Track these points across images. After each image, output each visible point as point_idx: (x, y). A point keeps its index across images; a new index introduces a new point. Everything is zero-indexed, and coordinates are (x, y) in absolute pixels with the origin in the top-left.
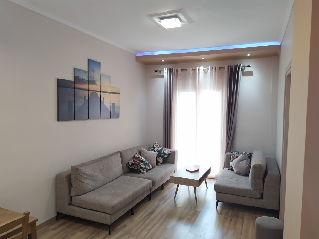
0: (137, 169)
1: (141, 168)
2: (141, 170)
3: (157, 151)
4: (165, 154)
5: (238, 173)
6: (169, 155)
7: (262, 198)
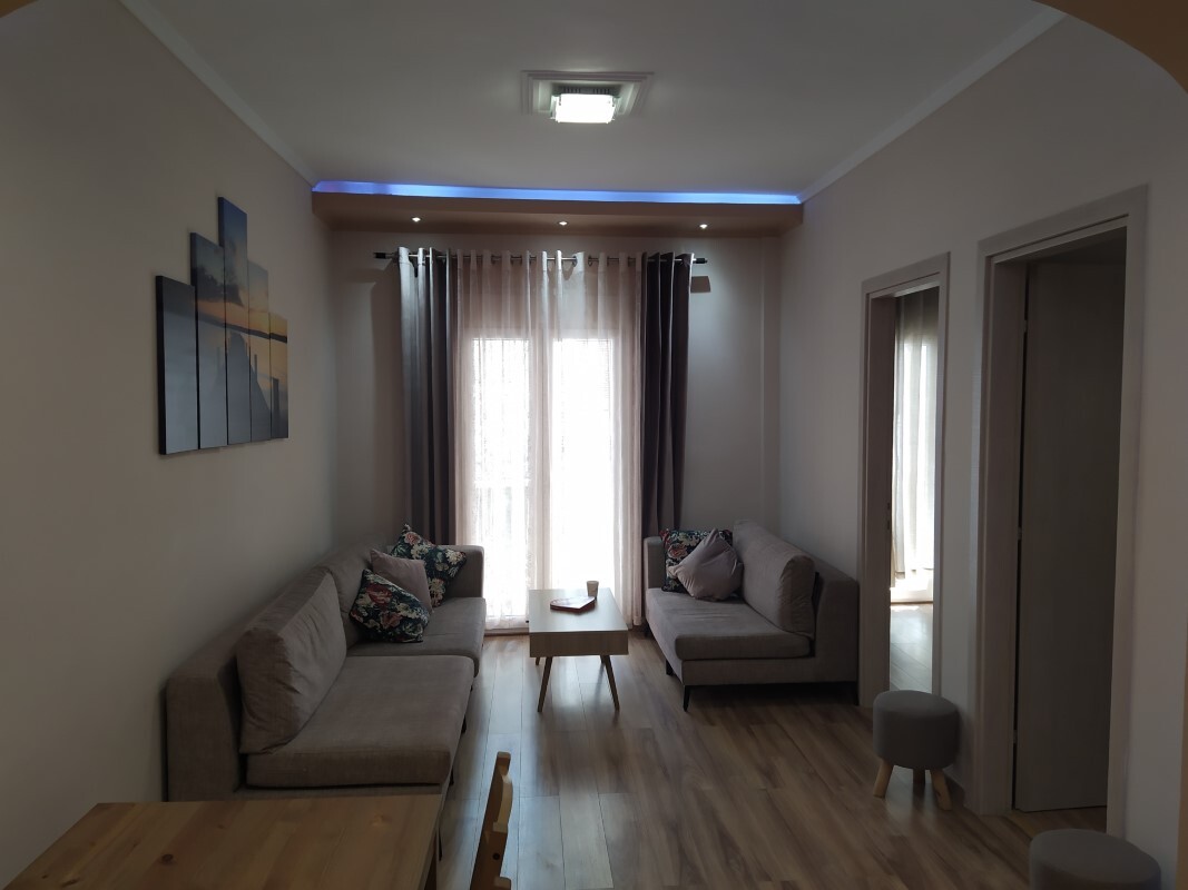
0: (391, 628)
1: (405, 620)
2: (408, 628)
3: (423, 556)
4: (449, 564)
5: (705, 597)
6: (461, 564)
7: (812, 654)
